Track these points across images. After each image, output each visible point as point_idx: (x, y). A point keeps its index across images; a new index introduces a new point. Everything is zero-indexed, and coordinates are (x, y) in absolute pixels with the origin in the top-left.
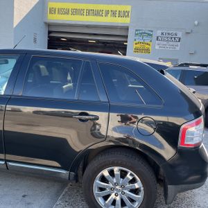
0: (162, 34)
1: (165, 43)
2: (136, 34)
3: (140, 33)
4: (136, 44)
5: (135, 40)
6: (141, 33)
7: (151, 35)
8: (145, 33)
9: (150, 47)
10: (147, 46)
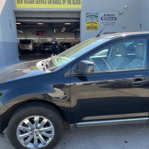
0: (104, 15)
1: (107, 21)
2: (87, 17)
4: (88, 23)
5: (87, 21)
7: (97, 17)
8: (93, 15)
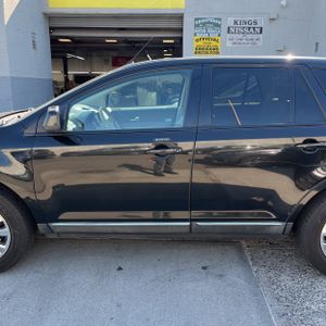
1: (240, 36)
2: (196, 26)
3: (201, 24)
4: (197, 40)
5: (195, 35)
6: (204, 24)
7: (219, 26)
8: (209, 23)
9: (218, 44)
10: (214, 43)
